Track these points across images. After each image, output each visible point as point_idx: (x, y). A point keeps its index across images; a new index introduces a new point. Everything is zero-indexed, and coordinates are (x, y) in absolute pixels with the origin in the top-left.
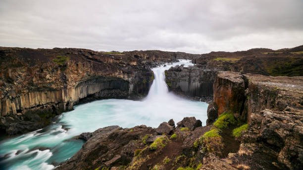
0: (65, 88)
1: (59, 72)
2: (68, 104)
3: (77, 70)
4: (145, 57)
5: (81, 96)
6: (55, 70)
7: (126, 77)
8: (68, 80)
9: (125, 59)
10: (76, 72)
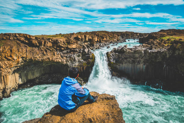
4: (87, 38)
5: (20, 82)
7: (64, 61)
8: (2, 67)
9: (64, 42)
10: (10, 58)
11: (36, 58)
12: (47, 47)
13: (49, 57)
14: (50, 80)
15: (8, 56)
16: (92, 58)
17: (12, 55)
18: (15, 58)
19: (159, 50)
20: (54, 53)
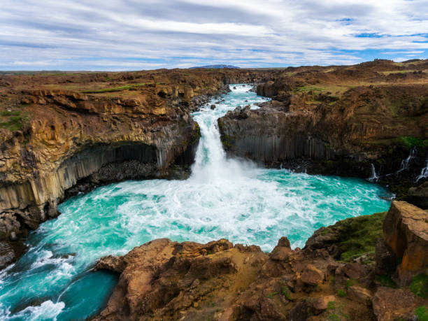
0: (36, 176)
1: (18, 148)
2: (47, 206)
3: (53, 138)
4: (177, 92)
5: (67, 185)
6: (9, 146)
7: (150, 138)
8: (39, 162)
9: (143, 104)
10: (52, 142)
11: (99, 137)
12: (115, 114)
13: (122, 133)
14: (120, 175)
15: (48, 140)
16: (196, 131)
17: (56, 136)
18: (62, 141)
19: (300, 113)
20: (130, 125)
